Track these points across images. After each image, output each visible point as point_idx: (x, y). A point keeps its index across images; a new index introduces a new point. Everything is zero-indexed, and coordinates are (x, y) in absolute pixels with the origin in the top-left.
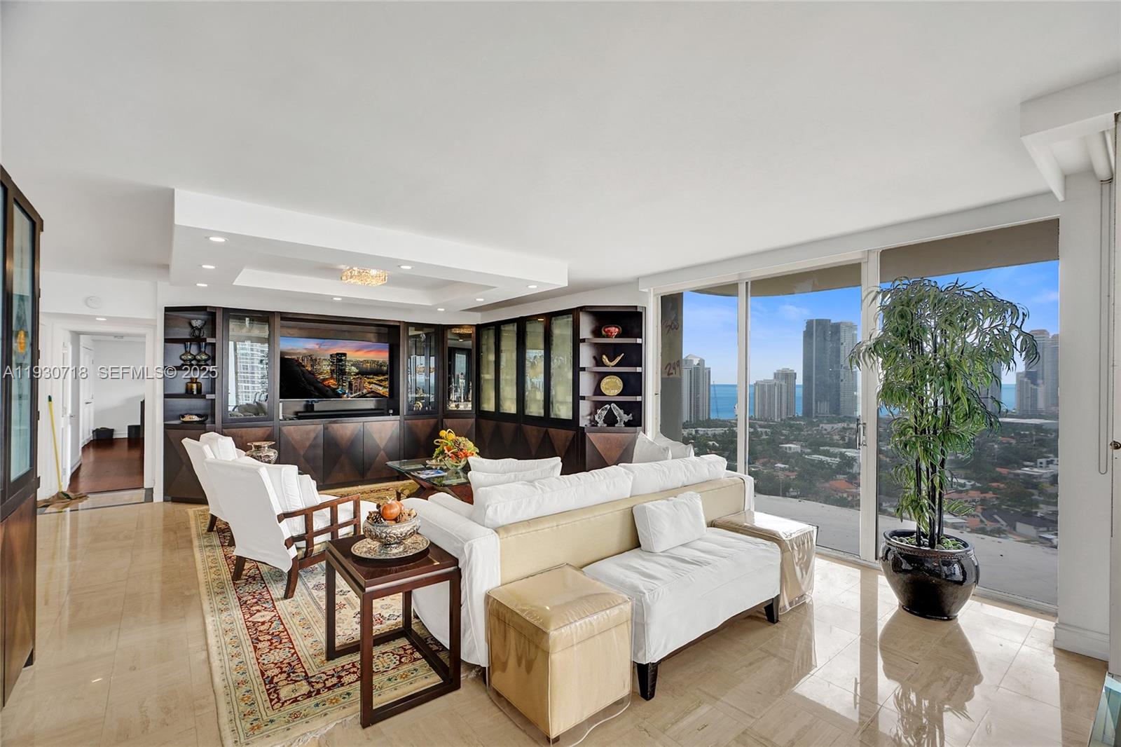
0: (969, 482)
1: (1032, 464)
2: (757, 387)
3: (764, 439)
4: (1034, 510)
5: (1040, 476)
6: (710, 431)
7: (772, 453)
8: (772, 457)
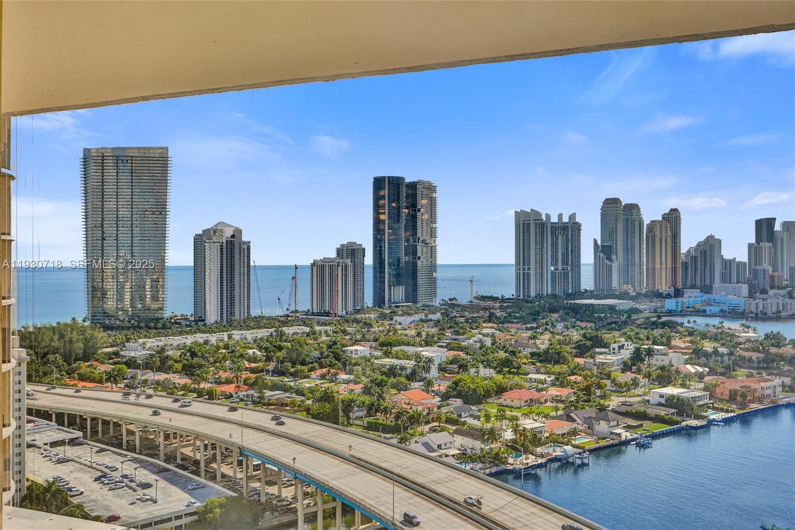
0: (549, 377)
1: (606, 350)
2: (315, 268)
3: (323, 342)
4: (606, 404)
5: (613, 364)
6: (250, 335)
7: (333, 361)
8: (331, 366)
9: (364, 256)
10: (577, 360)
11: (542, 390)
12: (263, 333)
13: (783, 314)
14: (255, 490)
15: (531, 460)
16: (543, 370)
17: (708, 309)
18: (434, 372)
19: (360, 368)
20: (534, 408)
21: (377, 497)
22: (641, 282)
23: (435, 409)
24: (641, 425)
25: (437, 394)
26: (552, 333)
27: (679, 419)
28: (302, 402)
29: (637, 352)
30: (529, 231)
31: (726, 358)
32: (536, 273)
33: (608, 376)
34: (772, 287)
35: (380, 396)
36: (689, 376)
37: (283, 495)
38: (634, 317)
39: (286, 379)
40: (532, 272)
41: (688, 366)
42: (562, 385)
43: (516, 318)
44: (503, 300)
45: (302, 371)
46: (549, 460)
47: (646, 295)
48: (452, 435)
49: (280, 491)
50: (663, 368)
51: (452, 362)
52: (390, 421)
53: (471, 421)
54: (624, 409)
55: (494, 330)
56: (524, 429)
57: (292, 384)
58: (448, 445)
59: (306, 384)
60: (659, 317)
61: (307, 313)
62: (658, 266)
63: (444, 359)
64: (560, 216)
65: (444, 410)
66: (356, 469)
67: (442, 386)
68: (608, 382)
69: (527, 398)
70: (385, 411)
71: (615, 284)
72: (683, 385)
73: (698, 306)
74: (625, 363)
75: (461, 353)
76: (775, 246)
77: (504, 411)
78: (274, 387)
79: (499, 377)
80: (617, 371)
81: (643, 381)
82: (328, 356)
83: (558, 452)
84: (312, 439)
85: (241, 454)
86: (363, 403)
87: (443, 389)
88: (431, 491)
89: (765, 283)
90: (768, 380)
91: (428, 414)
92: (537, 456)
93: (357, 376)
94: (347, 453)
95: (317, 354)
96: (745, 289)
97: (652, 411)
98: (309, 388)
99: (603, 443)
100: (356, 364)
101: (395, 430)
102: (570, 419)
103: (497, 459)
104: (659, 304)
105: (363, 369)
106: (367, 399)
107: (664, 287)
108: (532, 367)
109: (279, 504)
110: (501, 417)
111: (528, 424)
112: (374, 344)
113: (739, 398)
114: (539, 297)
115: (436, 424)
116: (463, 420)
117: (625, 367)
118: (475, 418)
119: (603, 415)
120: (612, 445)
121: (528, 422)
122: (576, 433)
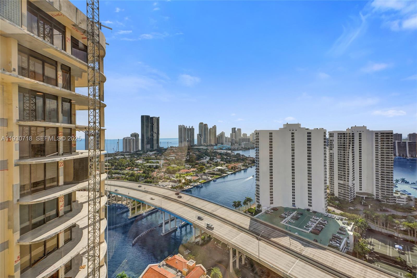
0: (190, 166)
1: (203, 159)
4: (205, 171)
5: (205, 162)
7: (132, 165)
8: (133, 166)
9: (139, 136)
10: (196, 161)
11: (189, 169)
12: (110, 158)
13: (239, 149)
14: (114, 203)
15: (190, 187)
16: (188, 164)
17: (223, 148)
19: (140, 167)
20: (188, 174)
22: (208, 142)
23: (163, 176)
24: (214, 176)
27: (222, 174)
28: (125, 177)
29: (210, 159)
30: (182, 130)
31: (229, 159)
33: (204, 165)
34: (236, 143)
35: (148, 174)
36: (222, 164)
37: (123, 204)
38: (207, 151)
39: (119, 171)
40: (183, 140)
41: (221, 162)
42: (194, 168)
43: (180, 152)
44: (176, 147)
45: (123, 168)
46: (194, 187)
47: (209, 145)
48: (169, 182)
49: (122, 203)
50: (216, 162)
51: (166, 164)
52: (152, 180)
53: (172, 178)
54: (209, 173)
55: (175, 155)
57: (121, 172)
58: (168, 185)
59: (125, 172)
61: (122, 152)
62: (212, 138)
63: (164, 163)
65: (166, 176)
67: (164, 170)
68: (205, 166)
70: (150, 177)
71: (202, 143)
72: (221, 166)
73: (221, 148)
75: (168, 161)
77: (181, 175)
78: (115, 173)
79: (178, 167)
80: (206, 164)
81: (213, 166)
82: (131, 164)
83: (196, 184)
84: (132, 187)
85: (110, 193)
86: (144, 176)
87: (164, 171)
89: (234, 142)
90: (238, 164)
92: (191, 186)
93: (140, 169)
95: (127, 163)
96: (230, 143)
97: (216, 173)
99: (206, 181)
100: (139, 165)
101: (153, 182)
102: (197, 176)
103: (181, 187)
104: (212, 147)
106: (145, 175)
107: (213, 144)
108: (186, 164)
109: (122, 206)
110: (180, 177)
111: (188, 178)
112: (143, 160)
113: (233, 168)
114: (184, 146)
115: (164, 180)
117: (208, 162)
118: (174, 177)
119: (205, 174)
120: (208, 181)
121: (188, 177)
122: (199, 179)
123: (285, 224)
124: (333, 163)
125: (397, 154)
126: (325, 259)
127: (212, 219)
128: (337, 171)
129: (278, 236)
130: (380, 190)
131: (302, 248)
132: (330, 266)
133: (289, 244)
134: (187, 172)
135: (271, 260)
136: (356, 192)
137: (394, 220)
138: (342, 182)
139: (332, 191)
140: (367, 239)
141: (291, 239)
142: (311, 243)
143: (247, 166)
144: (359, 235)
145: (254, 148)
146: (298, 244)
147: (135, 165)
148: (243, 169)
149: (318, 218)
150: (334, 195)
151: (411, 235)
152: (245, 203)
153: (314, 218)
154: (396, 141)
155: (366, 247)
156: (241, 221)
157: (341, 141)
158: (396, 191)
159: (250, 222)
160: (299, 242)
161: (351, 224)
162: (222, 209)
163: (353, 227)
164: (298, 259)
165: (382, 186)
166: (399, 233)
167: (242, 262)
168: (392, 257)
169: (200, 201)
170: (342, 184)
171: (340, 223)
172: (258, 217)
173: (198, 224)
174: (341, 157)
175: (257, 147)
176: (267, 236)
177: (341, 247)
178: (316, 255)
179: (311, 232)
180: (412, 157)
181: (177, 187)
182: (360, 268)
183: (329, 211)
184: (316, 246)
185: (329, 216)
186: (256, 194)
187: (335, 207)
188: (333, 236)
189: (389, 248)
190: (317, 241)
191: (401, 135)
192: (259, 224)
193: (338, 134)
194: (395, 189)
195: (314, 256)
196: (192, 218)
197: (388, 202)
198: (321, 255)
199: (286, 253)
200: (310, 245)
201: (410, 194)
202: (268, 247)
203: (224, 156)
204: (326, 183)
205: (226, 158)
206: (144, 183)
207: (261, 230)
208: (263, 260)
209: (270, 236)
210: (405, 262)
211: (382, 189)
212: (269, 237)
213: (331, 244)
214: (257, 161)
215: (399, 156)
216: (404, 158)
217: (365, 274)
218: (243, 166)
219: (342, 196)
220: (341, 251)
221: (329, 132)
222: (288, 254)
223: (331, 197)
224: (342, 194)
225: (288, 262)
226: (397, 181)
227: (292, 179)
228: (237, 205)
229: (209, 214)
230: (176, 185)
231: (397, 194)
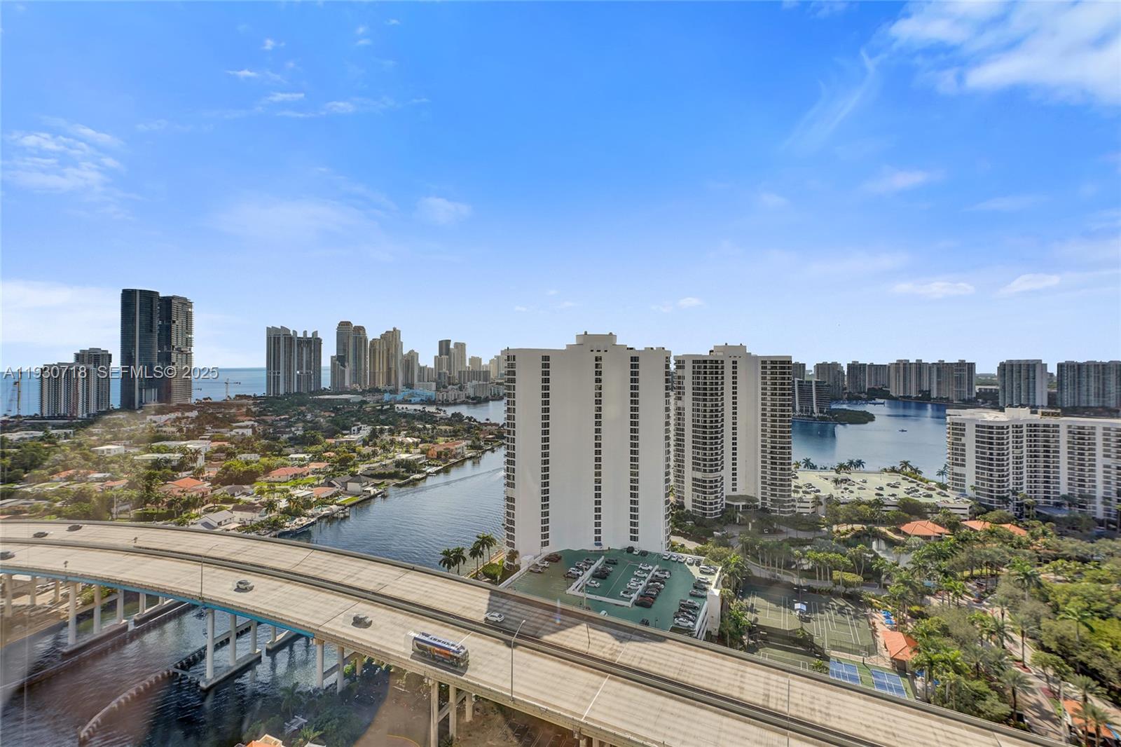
0: (307, 455)
1: (349, 432)
4: (356, 470)
5: (356, 441)
7: (82, 461)
8: (83, 467)
9: (110, 361)
10: (327, 440)
11: (303, 466)
13: (458, 401)
15: (305, 521)
16: (300, 451)
17: (413, 399)
18: (201, 462)
19: (116, 466)
20: (299, 481)
21: (177, 579)
22: (365, 384)
23: (209, 493)
24: (383, 483)
25: (206, 480)
26: (303, 422)
27: (408, 475)
28: (50, 505)
29: (373, 432)
30: (279, 343)
31: (430, 431)
32: (285, 377)
33: (354, 451)
34: (450, 384)
35: (149, 488)
36: (408, 445)
38: (364, 407)
39: (18, 486)
40: (282, 375)
41: (408, 439)
42: (319, 460)
43: (270, 412)
44: (255, 398)
45: (40, 475)
46: (319, 519)
47: (370, 391)
48: (231, 511)
51: (217, 452)
52: (163, 509)
53: (244, 498)
54: (369, 473)
55: (252, 423)
56: (298, 498)
57: (29, 490)
58: (228, 521)
59: (50, 487)
60: (382, 407)
61: (33, 418)
62: (377, 370)
63: (209, 449)
64: (305, 333)
65: (218, 492)
66: (145, 559)
67: (212, 472)
68: (355, 455)
69: (293, 473)
71: (347, 384)
72: (407, 452)
73: (406, 398)
74: (364, 440)
75: (226, 444)
76: (450, 358)
77: (274, 486)
79: (265, 460)
80: (359, 446)
81: (379, 451)
82: (74, 458)
83: (325, 511)
84: (81, 540)
86: (130, 497)
87: (212, 475)
88: (233, 562)
89: (444, 380)
90: (457, 444)
91: (203, 497)
92: (308, 517)
93: (114, 473)
94: (131, 545)
96: (434, 384)
97: (390, 472)
98: (52, 492)
99: (358, 499)
100: (112, 462)
101: (168, 516)
102: (331, 485)
103: (274, 525)
104: (380, 397)
105: (120, 466)
106: (135, 493)
107: (381, 386)
108: (291, 449)
110: (273, 491)
111: (299, 493)
112: (128, 443)
113: (443, 457)
114: (287, 394)
115: (211, 505)
116: (237, 498)
117: (365, 443)
118: (248, 495)
119: (355, 479)
120: (365, 500)
121: (298, 491)
122: (337, 494)
123: (576, 593)
124: (683, 430)
125: (797, 408)
126: (664, 662)
127: (380, 610)
128: (691, 450)
129: (561, 627)
130: (768, 488)
131: (615, 648)
132: (675, 676)
133: (585, 642)
134: (296, 475)
135: (542, 693)
136: (726, 497)
137: (792, 549)
138: (699, 475)
139: (679, 497)
140: (745, 601)
141: (590, 630)
142: (635, 629)
143: (480, 448)
144: (731, 593)
145: (501, 399)
146: (606, 640)
147: (94, 463)
148: (470, 458)
149: (650, 567)
150: (684, 507)
151: (820, 579)
152: (475, 552)
153: (643, 568)
154: (796, 379)
155: (744, 619)
156: (463, 604)
157: (698, 378)
158: (795, 486)
159: (487, 602)
160: (609, 633)
161: (716, 571)
162: (408, 576)
163: (720, 576)
164: (606, 677)
165: (772, 479)
166: (801, 577)
167: (464, 716)
168: (790, 631)
169: (341, 560)
170: (699, 480)
171: (695, 571)
172: (508, 587)
173: (333, 630)
174: (698, 416)
175: (509, 395)
176: (532, 633)
177: (697, 628)
178: (645, 657)
179: (636, 603)
180: (821, 412)
181: (261, 525)
182: (733, 668)
183: (673, 547)
184: (645, 637)
185: (673, 559)
186: (505, 523)
187: (685, 536)
188: (681, 605)
189: (785, 612)
190: (647, 624)
191: (804, 365)
192: (513, 604)
193: (694, 362)
194: (794, 483)
195: (643, 661)
196: (312, 617)
197: (782, 512)
198: (656, 654)
199: (578, 668)
200: (634, 637)
201: (819, 491)
202: (535, 661)
203: (416, 423)
204: (667, 481)
205: (421, 426)
206: (132, 520)
207: (518, 620)
208: (522, 699)
209: (540, 631)
210: (811, 636)
211: (772, 484)
212: (537, 635)
213: (678, 624)
214: (509, 432)
215: (801, 411)
216: (808, 416)
217: (743, 680)
218: (472, 447)
219: (699, 508)
220: (696, 638)
221: (675, 357)
222: (583, 670)
223: (677, 514)
224: (699, 502)
225: (582, 688)
226: (798, 465)
227: (596, 475)
228: (452, 559)
229: (369, 596)
230: (257, 517)
231: (798, 492)
